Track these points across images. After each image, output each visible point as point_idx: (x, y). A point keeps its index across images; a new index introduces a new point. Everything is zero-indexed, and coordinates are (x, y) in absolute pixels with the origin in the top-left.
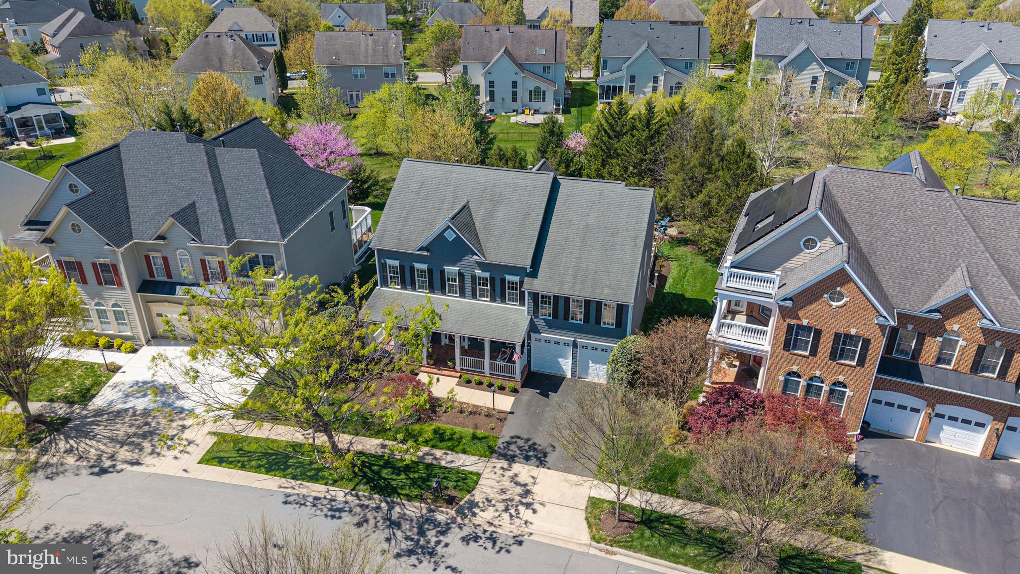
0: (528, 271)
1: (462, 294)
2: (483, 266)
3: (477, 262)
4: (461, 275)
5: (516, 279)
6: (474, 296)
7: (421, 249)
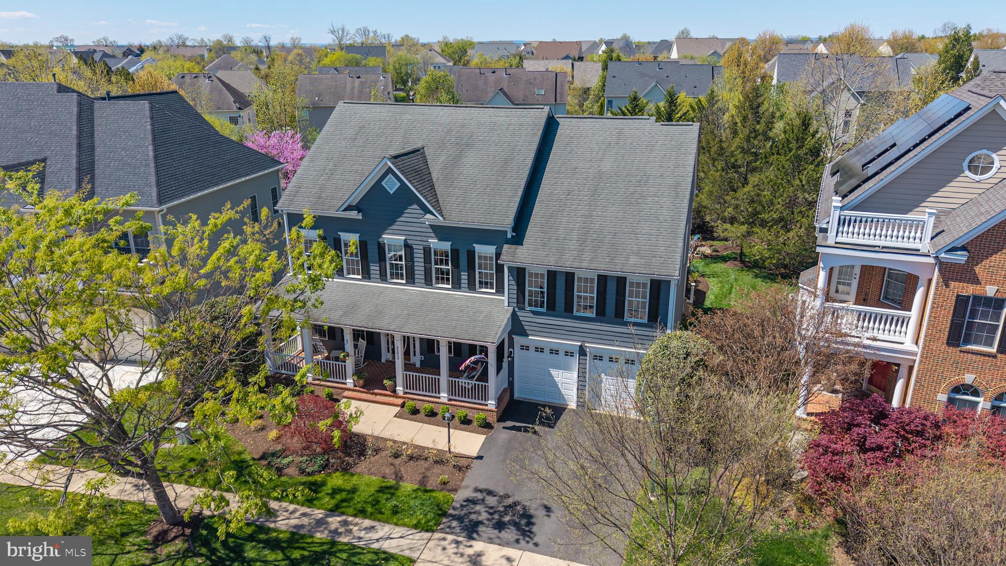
0: (509, 236)
1: (411, 279)
2: (441, 232)
3: (432, 226)
4: (408, 247)
5: (490, 250)
6: (428, 282)
7: (349, 208)
